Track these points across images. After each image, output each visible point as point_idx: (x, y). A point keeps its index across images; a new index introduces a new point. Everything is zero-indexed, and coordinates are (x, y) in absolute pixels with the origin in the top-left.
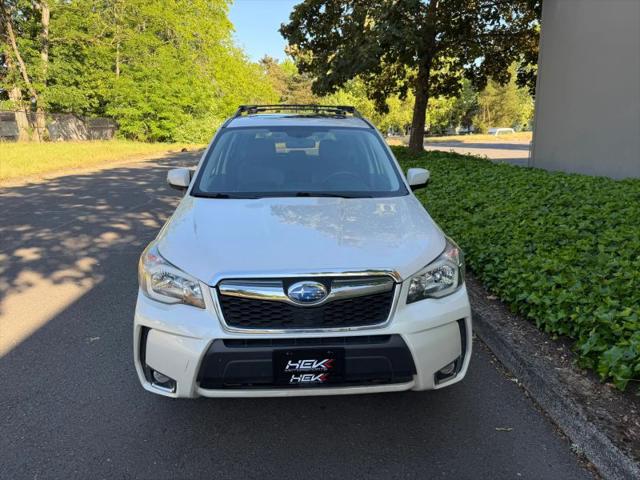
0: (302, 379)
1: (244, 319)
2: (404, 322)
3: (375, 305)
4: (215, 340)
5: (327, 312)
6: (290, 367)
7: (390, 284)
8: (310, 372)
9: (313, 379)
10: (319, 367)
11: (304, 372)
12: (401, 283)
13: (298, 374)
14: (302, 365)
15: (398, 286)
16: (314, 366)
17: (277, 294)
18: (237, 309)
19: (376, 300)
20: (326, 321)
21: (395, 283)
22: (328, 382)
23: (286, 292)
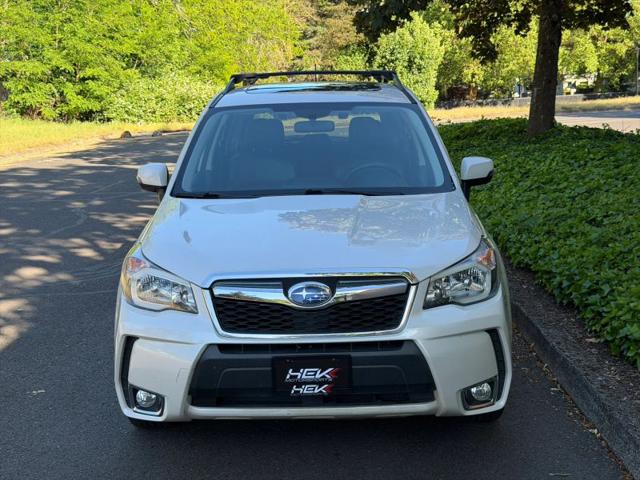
0: (305, 390)
1: (241, 323)
3: (387, 310)
4: (210, 345)
5: (333, 317)
6: (291, 377)
7: (405, 284)
8: (313, 382)
9: (316, 391)
10: (324, 377)
11: (306, 383)
12: (417, 284)
13: (300, 384)
14: (304, 374)
15: (413, 289)
16: (318, 376)
17: (276, 296)
18: (232, 313)
19: (388, 303)
20: (331, 326)
21: (409, 285)
23: (286, 294)
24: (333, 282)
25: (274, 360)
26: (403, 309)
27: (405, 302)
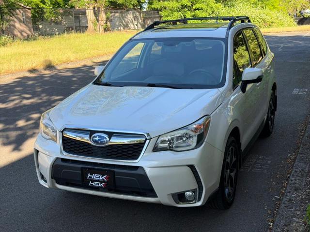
0: (95, 184)
3: (134, 151)
4: (57, 158)
5: (109, 151)
6: (89, 177)
7: (144, 139)
8: (98, 181)
9: (100, 185)
10: (103, 179)
11: (95, 181)
12: (150, 139)
13: (93, 181)
14: (95, 177)
15: (148, 141)
16: (101, 178)
17: (86, 138)
19: (135, 147)
20: (108, 155)
21: (146, 139)
22: (108, 189)
23: (90, 137)
24: (111, 135)
25: (82, 169)
26: (141, 151)
27: (143, 147)
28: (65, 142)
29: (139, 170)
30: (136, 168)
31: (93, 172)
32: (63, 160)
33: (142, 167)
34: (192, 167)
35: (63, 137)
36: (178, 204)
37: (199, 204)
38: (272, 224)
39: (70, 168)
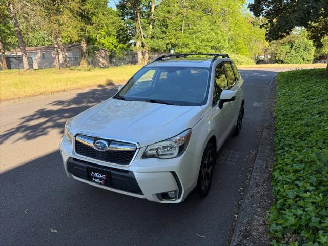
0: (97, 181)
1: (81, 151)
2: (136, 167)
3: (127, 157)
4: (70, 157)
5: (108, 155)
6: (93, 175)
7: (135, 147)
8: (99, 179)
9: (100, 182)
11: (97, 178)
12: (140, 148)
13: (95, 178)
14: (97, 175)
15: (138, 150)
16: (101, 177)
19: (128, 154)
20: (107, 159)
21: (137, 148)
22: (105, 184)
23: (94, 144)
24: (109, 142)
25: (87, 168)
26: (132, 157)
27: (134, 154)
28: (77, 145)
29: (129, 173)
30: (127, 172)
31: (96, 171)
32: (75, 159)
33: (132, 172)
34: (173, 173)
35: (76, 141)
36: (161, 200)
37: (179, 201)
38: (237, 216)
39: (79, 166)
